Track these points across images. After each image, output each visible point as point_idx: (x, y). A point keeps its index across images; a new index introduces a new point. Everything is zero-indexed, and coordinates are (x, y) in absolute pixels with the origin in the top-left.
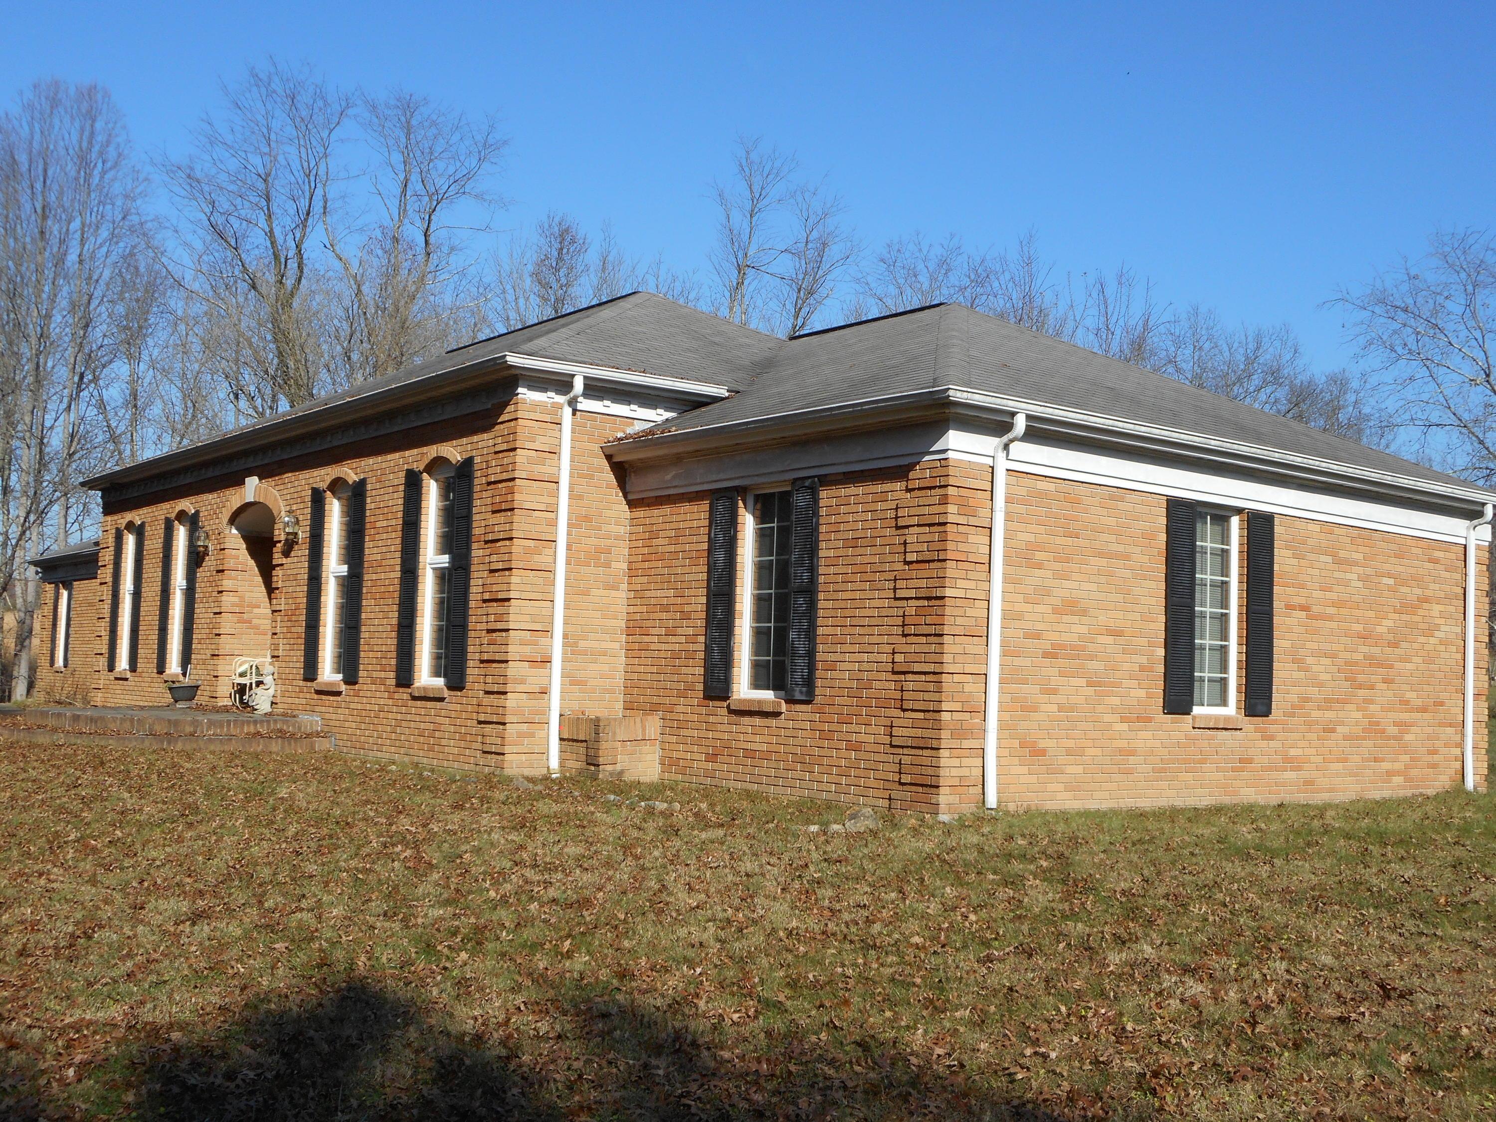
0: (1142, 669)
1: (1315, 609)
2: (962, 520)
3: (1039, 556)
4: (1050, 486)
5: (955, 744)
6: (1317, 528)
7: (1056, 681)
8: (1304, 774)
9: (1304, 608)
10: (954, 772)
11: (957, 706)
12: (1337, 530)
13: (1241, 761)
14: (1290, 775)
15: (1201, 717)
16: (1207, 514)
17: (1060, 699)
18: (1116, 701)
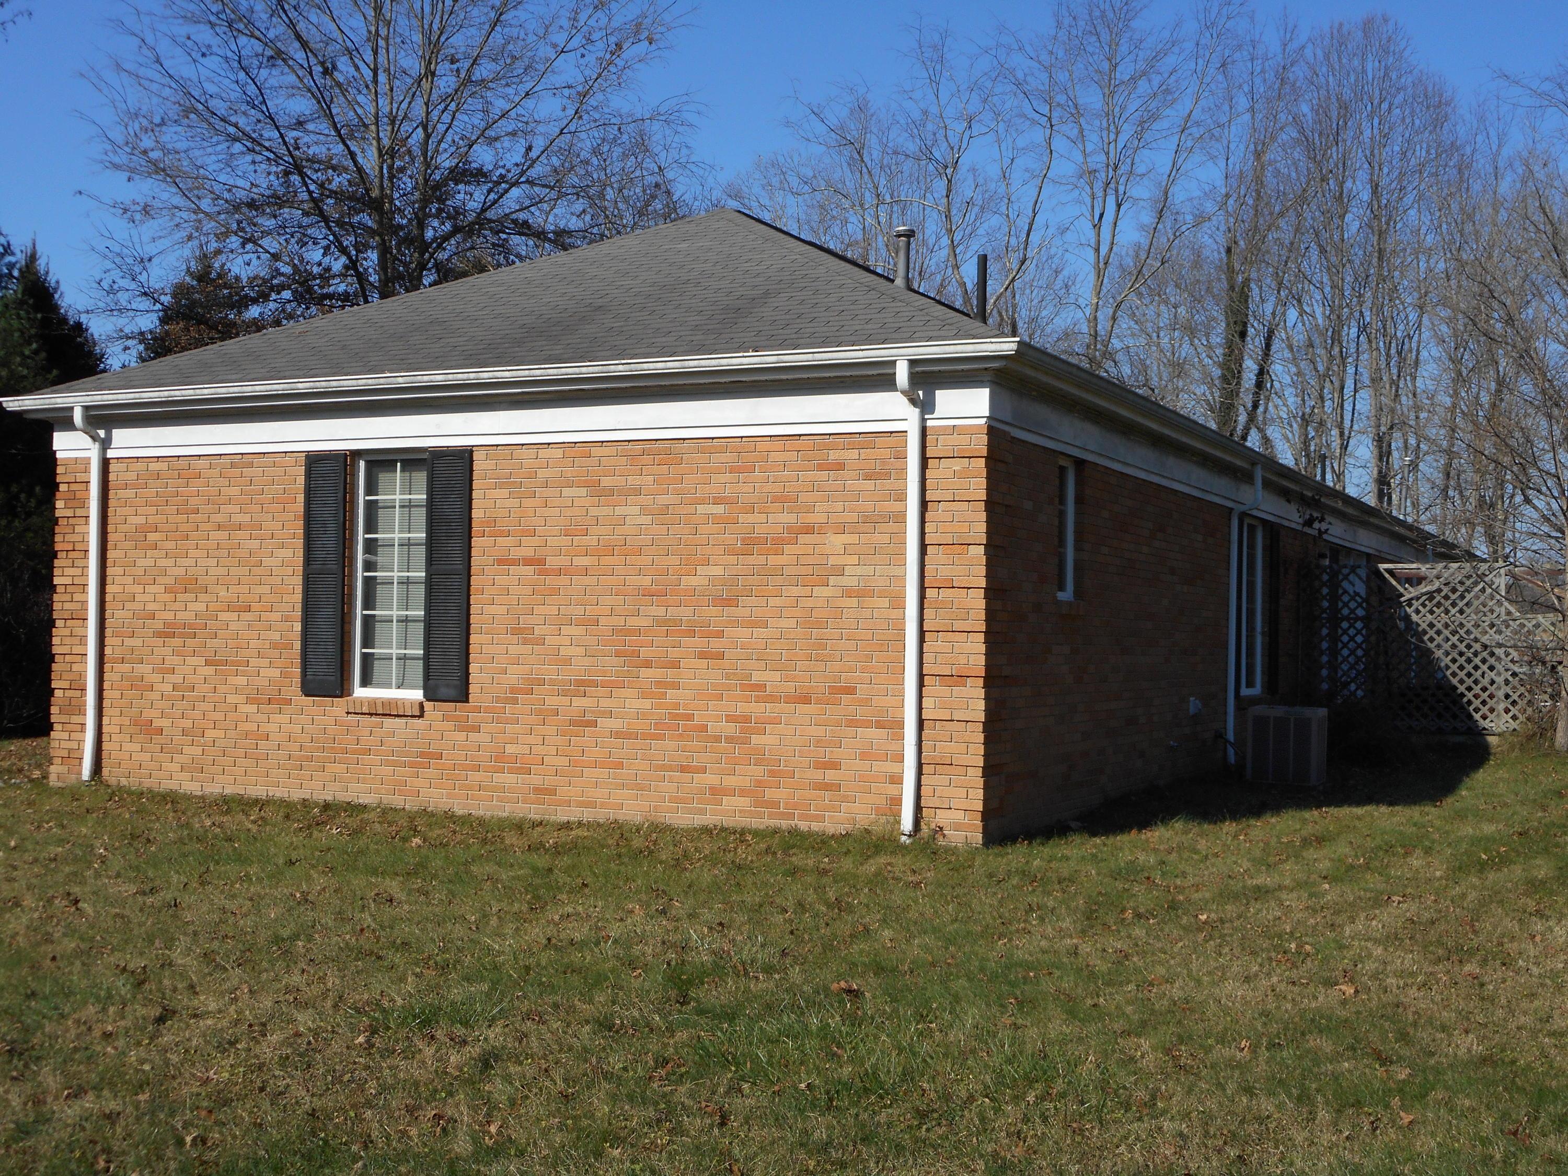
0: (274, 646)
1: (553, 562)
2: (69, 513)
3: (152, 537)
4: (163, 466)
5: (64, 718)
6: (559, 453)
7: (172, 660)
8: (535, 780)
9: (537, 562)
10: (64, 744)
11: (66, 685)
12: (596, 451)
13: (422, 755)
14: (509, 779)
15: (361, 701)
16: (396, 461)
17: (177, 679)
18: (241, 680)
